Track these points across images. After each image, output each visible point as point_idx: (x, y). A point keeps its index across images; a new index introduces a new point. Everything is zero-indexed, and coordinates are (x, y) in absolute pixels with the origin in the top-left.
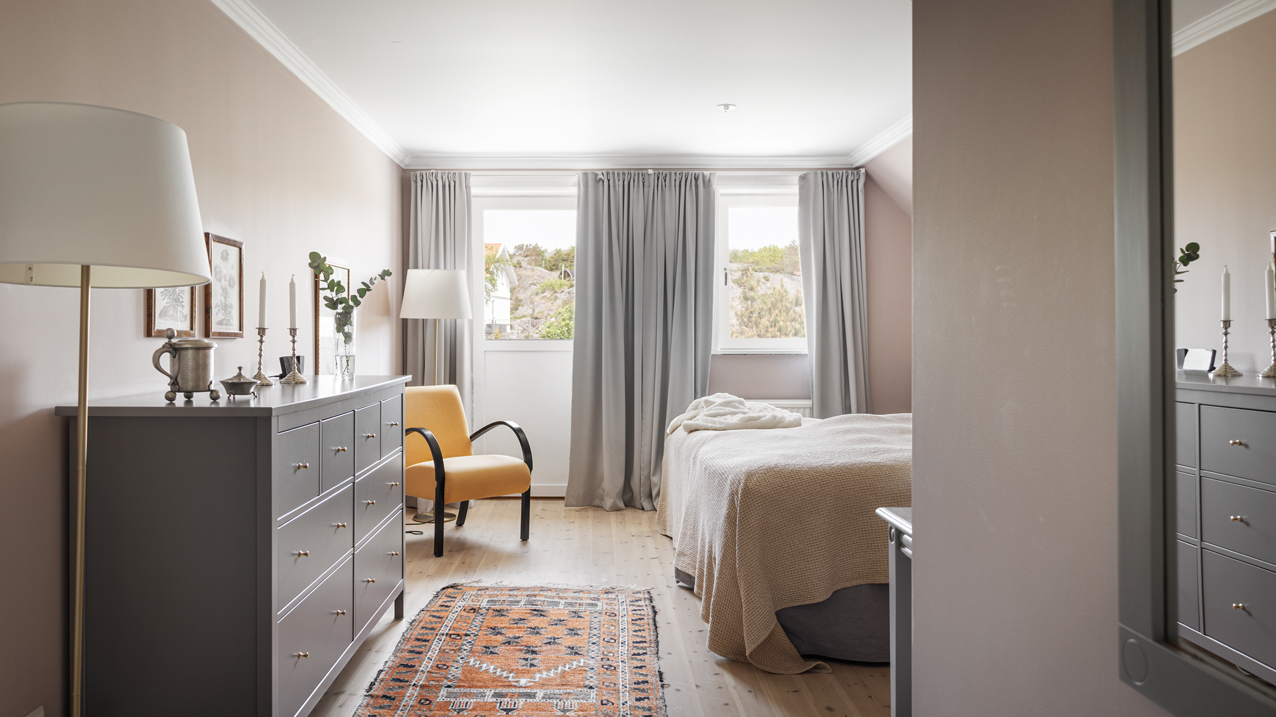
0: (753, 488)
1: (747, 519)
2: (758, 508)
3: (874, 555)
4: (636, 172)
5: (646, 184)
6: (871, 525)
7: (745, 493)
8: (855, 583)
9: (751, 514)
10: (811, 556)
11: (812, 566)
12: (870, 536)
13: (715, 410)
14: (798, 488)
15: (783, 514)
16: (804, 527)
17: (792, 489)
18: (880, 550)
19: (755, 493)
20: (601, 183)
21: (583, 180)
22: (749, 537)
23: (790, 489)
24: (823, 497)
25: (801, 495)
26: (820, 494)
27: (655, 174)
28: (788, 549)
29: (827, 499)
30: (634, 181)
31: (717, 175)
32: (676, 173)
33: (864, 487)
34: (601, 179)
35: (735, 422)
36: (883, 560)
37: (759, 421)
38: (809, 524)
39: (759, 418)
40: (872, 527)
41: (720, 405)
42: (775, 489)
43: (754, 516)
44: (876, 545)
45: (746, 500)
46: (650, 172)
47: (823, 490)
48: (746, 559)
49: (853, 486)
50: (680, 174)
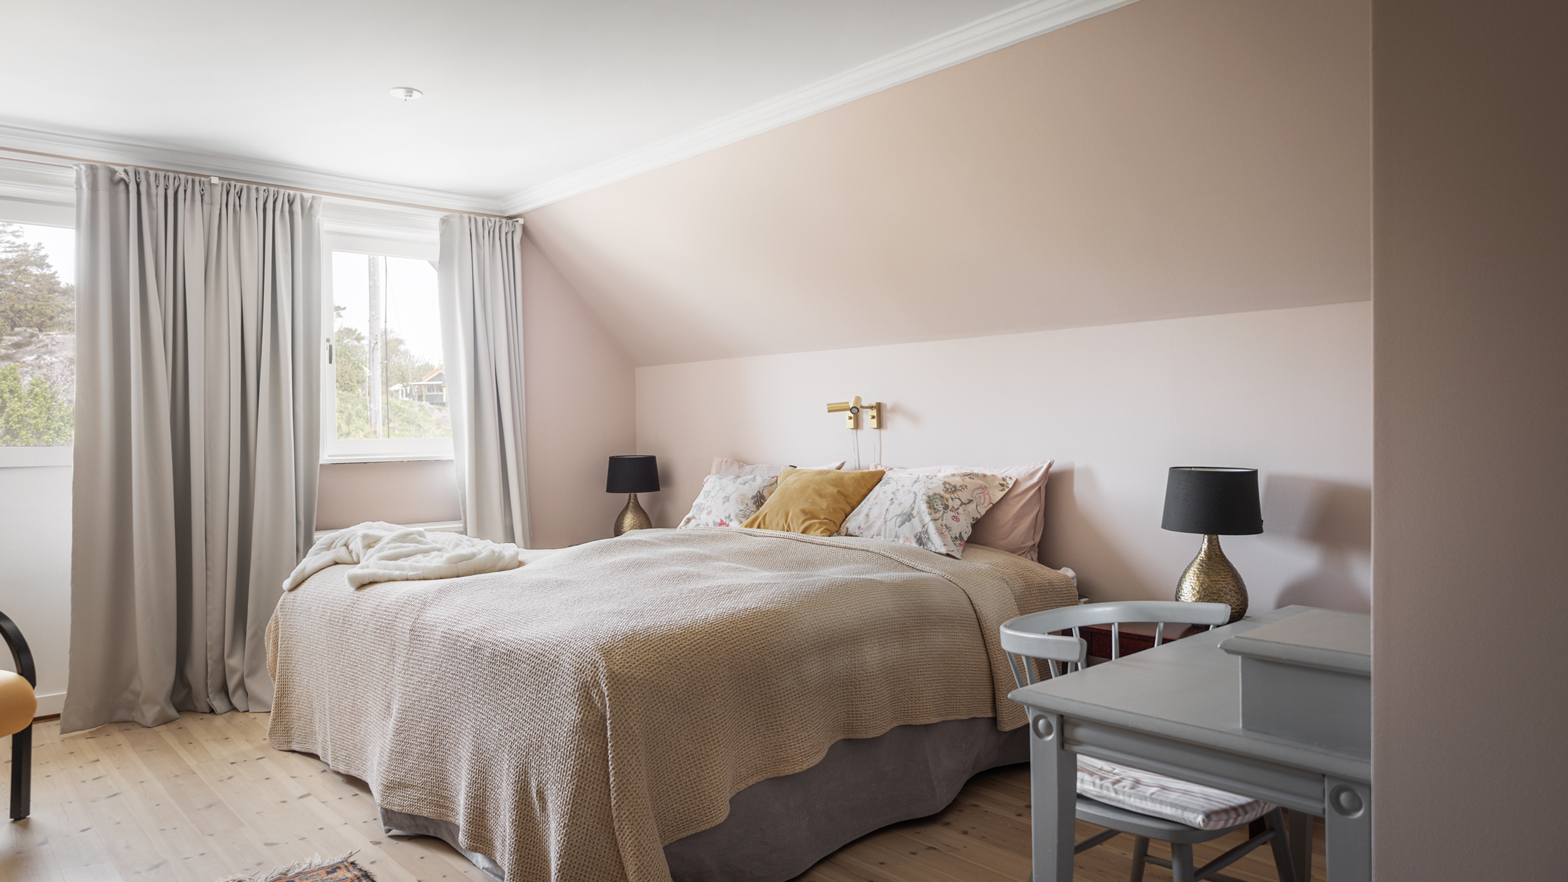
0: (623, 673)
1: (623, 724)
2: (636, 703)
3: (777, 737)
4: (188, 177)
5: (207, 198)
6: (772, 696)
7: (612, 682)
8: (751, 782)
9: (628, 713)
10: (706, 759)
11: (709, 773)
12: (769, 712)
13: (390, 549)
14: (681, 661)
15: (667, 704)
16: (693, 717)
17: (674, 665)
18: (784, 729)
19: (628, 681)
20: (122, 187)
21: (87, 176)
22: (630, 750)
23: (671, 664)
24: (714, 669)
25: (687, 672)
26: (710, 665)
27: (222, 185)
28: (673, 755)
29: (720, 671)
30: (185, 191)
31: (323, 200)
32: (257, 190)
33: (758, 645)
34: (122, 180)
35: (439, 564)
36: (789, 742)
37: (474, 559)
38: (699, 712)
39: (473, 556)
40: (772, 700)
41: (394, 540)
42: (652, 668)
43: (633, 717)
44: (778, 723)
45: (616, 694)
46: (215, 180)
47: (712, 659)
48: (629, 787)
49: (746, 646)
50: (265, 190)
